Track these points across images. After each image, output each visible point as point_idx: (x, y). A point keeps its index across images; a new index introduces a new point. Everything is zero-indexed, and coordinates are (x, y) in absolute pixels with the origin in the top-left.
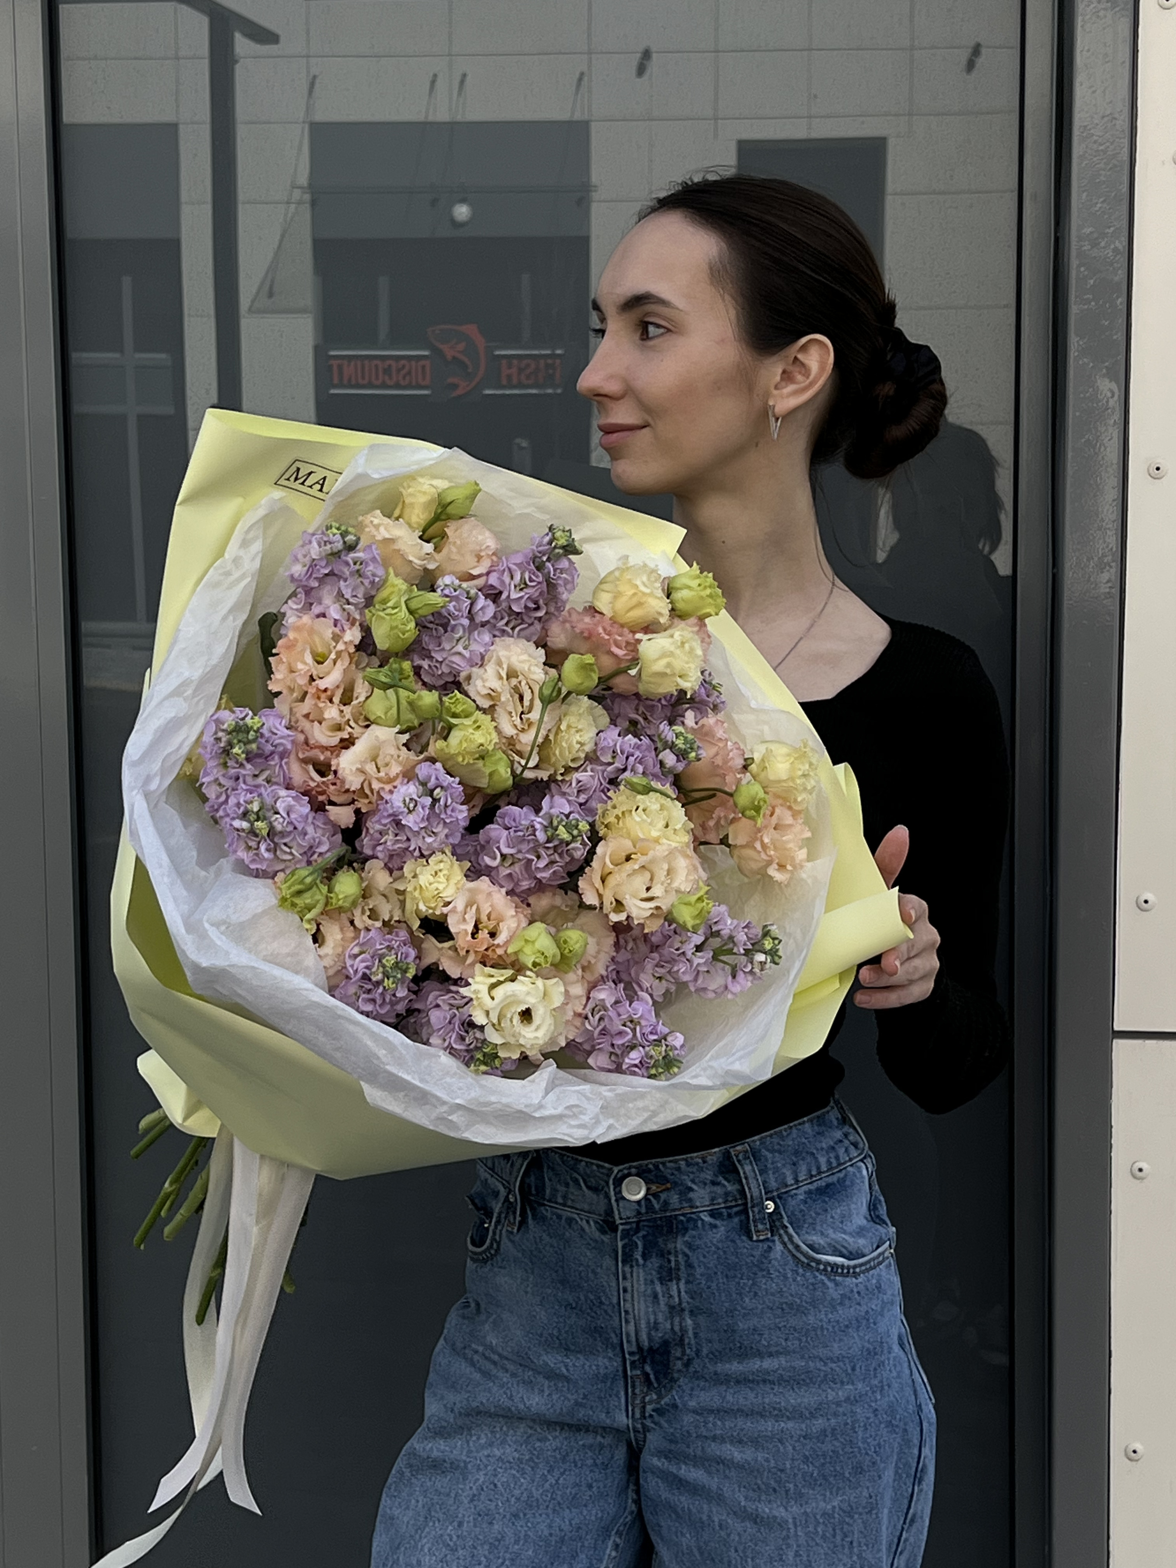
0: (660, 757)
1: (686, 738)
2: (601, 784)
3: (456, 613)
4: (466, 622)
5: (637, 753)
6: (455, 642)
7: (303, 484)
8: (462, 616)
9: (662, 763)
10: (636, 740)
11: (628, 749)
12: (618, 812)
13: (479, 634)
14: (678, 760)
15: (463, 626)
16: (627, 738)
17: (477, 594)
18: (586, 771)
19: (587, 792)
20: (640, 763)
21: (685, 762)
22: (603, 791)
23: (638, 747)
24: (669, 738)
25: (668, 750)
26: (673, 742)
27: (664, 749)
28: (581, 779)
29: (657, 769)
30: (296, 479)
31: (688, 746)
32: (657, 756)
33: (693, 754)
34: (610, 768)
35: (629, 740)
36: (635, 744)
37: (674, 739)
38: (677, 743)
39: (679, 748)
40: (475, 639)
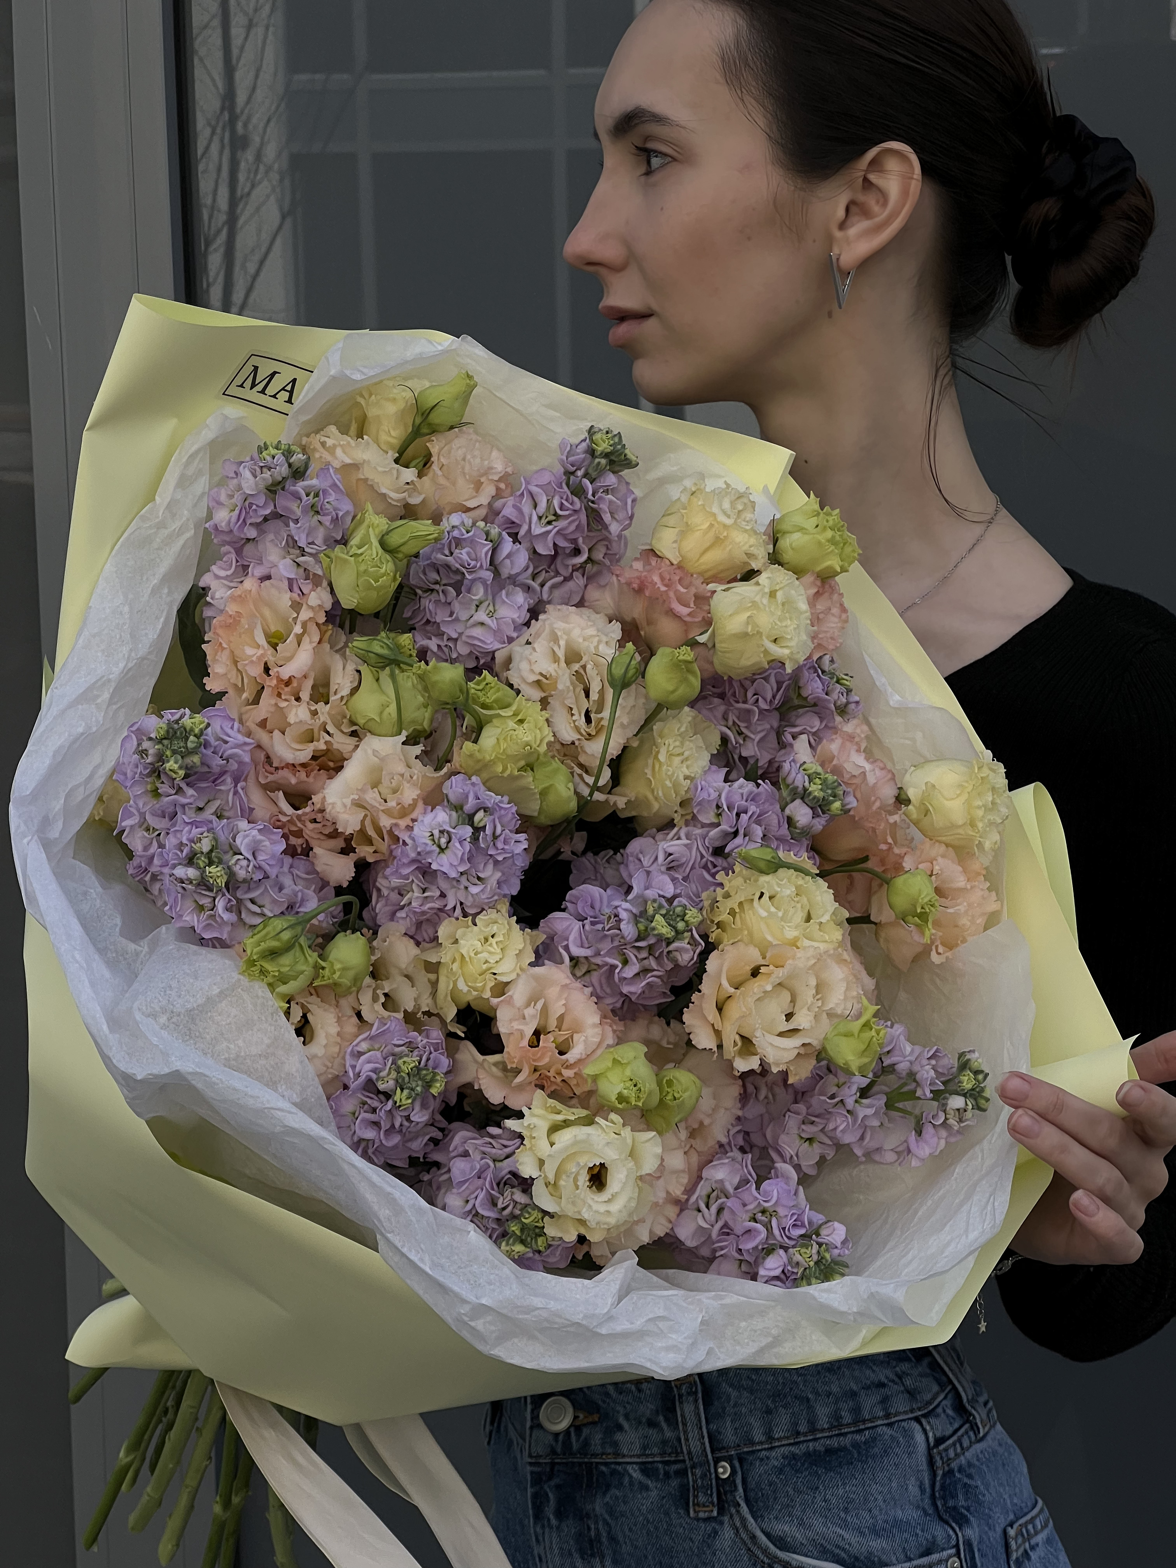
0: (787, 811)
1: (824, 782)
2: (702, 857)
3: (473, 563)
4: (488, 575)
5: (752, 809)
6: (474, 607)
7: (263, 392)
8: (481, 566)
9: (790, 821)
10: (751, 786)
11: (739, 802)
12: (733, 903)
13: (507, 595)
14: (815, 815)
15: (484, 582)
16: (736, 784)
17: (500, 534)
18: (679, 838)
19: (681, 870)
20: (758, 822)
21: (826, 817)
22: (705, 867)
23: (753, 798)
24: (799, 783)
25: (798, 802)
26: (805, 789)
27: (793, 801)
28: (670, 850)
29: (784, 831)
30: (253, 385)
31: (829, 791)
32: (783, 810)
33: (837, 805)
34: (714, 832)
35: (741, 787)
36: (751, 793)
37: (807, 784)
38: (810, 789)
39: (815, 797)
40: (504, 602)
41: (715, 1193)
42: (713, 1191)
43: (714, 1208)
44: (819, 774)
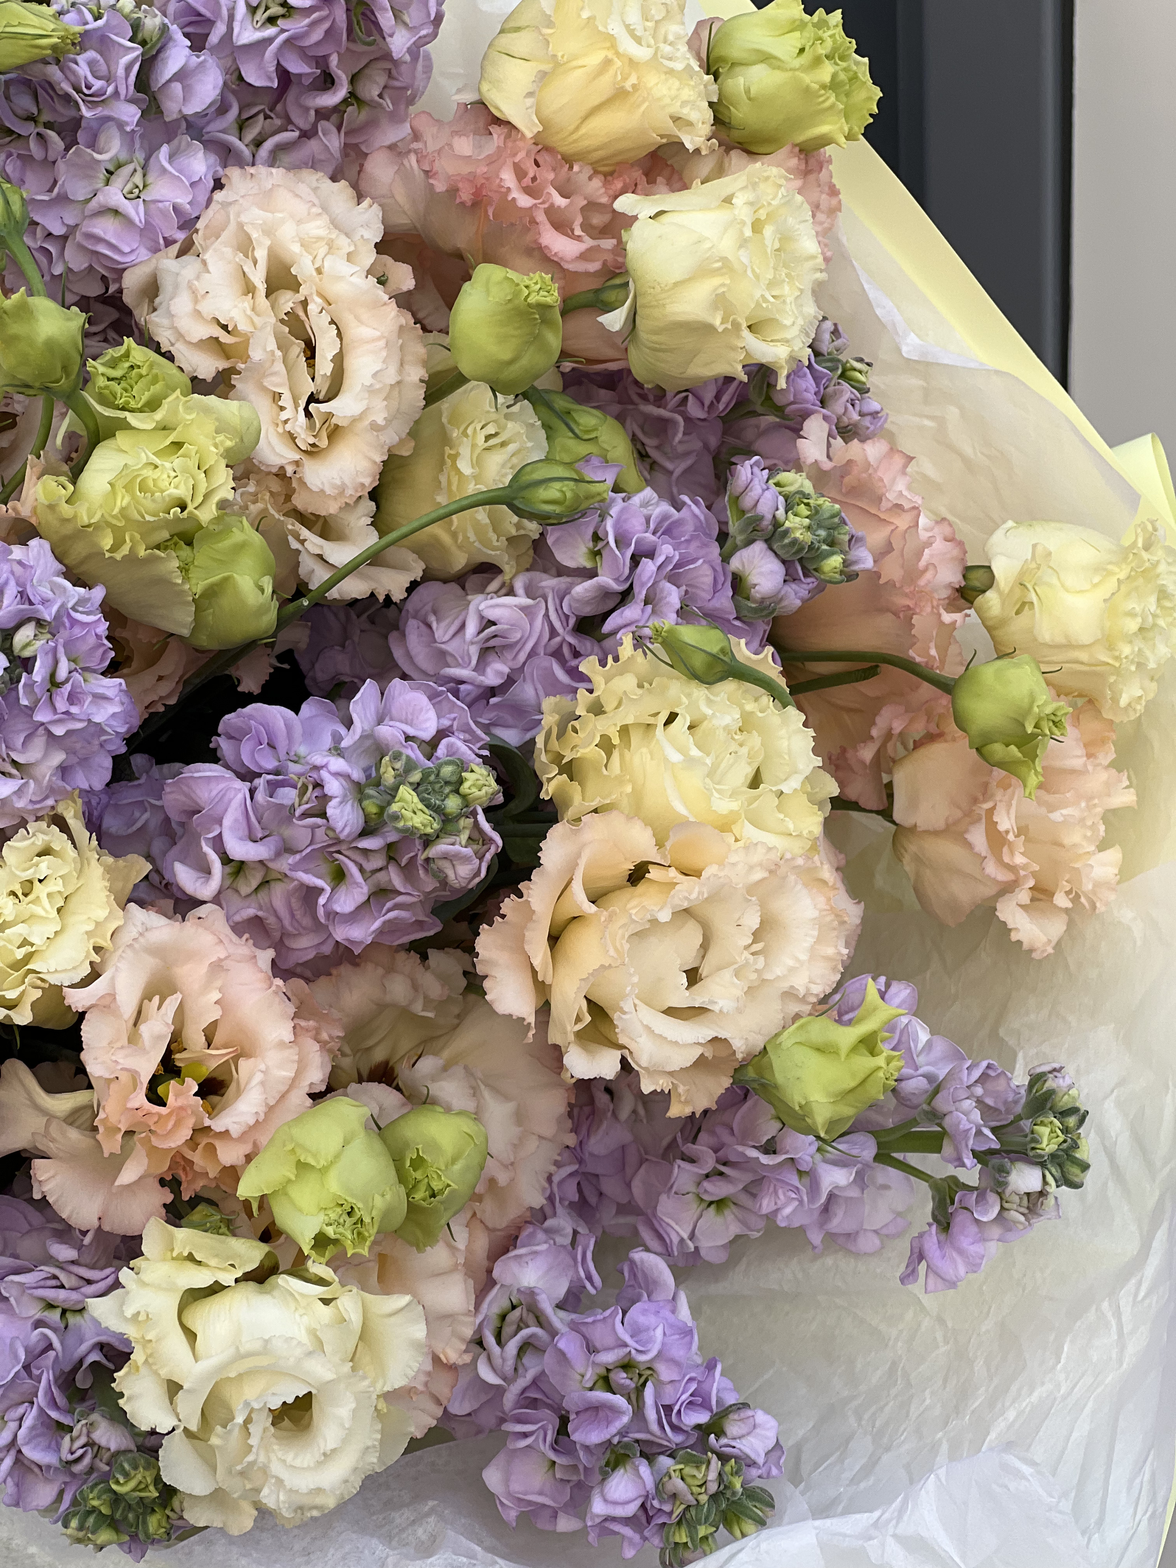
0: (735, 563)
1: (815, 513)
2: (553, 633)
3: (97, 84)
4: (130, 114)
5: (666, 550)
6: (101, 176)
8: (116, 93)
9: (738, 583)
10: (665, 507)
11: (640, 534)
13: (171, 157)
14: (790, 578)
15: (121, 125)
16: (636, 500)
17: (164, 29)
18: (511, 592)
19: (509, 655)
20: (674, 579)
21: (810, 583)
23: (667, 529)
24: (765, 509)
25: (759, 547)
26: (776, 524)
27: (749, 542)
28: (491, 614)
29: (724, 601)
31: (823, 533)
32: (726, 559)
33: (835, 561)
34: (582, 589)
35: (645, 504)
36: (665, 517)
37: (781, 513)
38: (787, 524)
39: (795, 541)
40: (164, 171)
41: (517, 1313)
42: (514, 1307)
43: (512, 1347)
44: (807, 497)
